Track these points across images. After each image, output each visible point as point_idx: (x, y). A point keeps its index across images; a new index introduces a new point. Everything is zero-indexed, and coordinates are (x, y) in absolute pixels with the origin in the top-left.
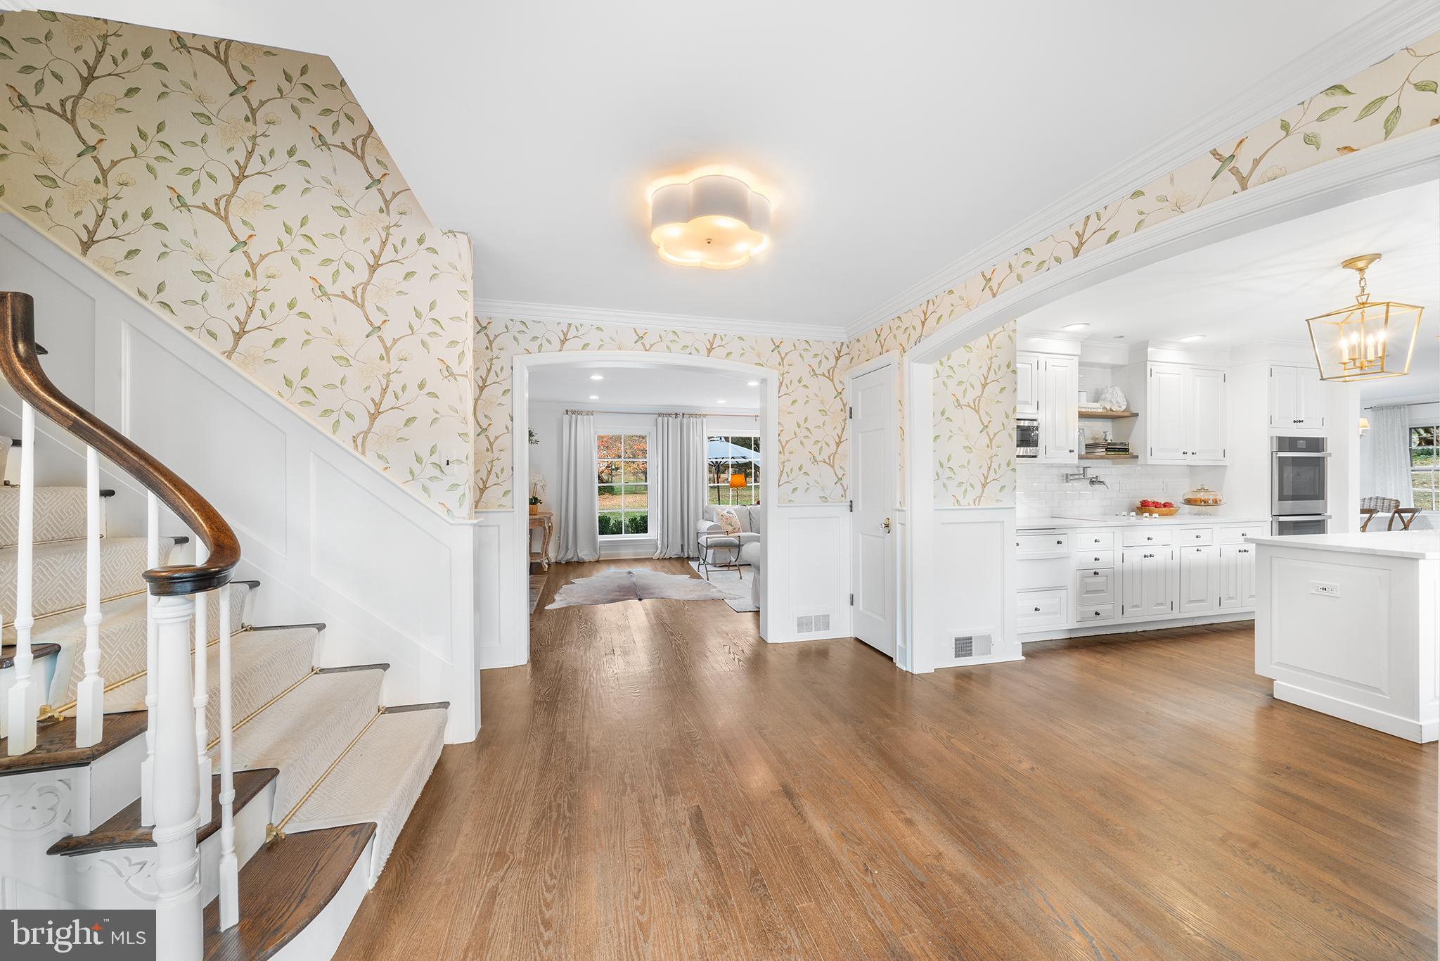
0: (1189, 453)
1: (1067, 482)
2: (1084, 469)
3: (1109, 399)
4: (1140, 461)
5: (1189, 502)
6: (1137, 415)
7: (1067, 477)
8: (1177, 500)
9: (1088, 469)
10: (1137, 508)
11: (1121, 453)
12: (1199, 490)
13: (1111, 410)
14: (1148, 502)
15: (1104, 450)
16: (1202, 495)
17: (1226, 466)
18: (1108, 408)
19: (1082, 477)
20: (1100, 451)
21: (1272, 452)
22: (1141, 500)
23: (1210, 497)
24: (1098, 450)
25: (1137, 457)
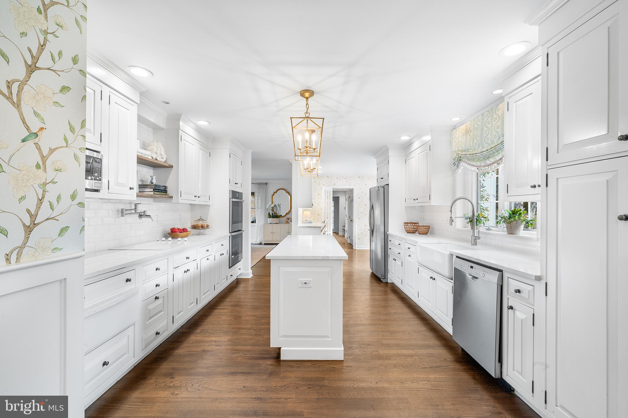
0: (197, 197)
1: (122, 216)
2: (136, 205)
3: (155, 150)
4: (174, 200)
5: (194, 227)
6: (172, 167)
7: (122, 212)
8: (188, 226)
9: (139, 205)
10: (169, 233)
11: (163, 194)
12: (199, 220)
13: (156, 159)
14: (175, 229)
15: (152, 190)
16: (200, 223)
17: (210, 205)
18: (154, 158)
19: (133, 211)
20: (149, 191)
21: (230, 198)
22: (171, 227)
23: (205, 224)
24: (147, 190)
25: (172, 197)
